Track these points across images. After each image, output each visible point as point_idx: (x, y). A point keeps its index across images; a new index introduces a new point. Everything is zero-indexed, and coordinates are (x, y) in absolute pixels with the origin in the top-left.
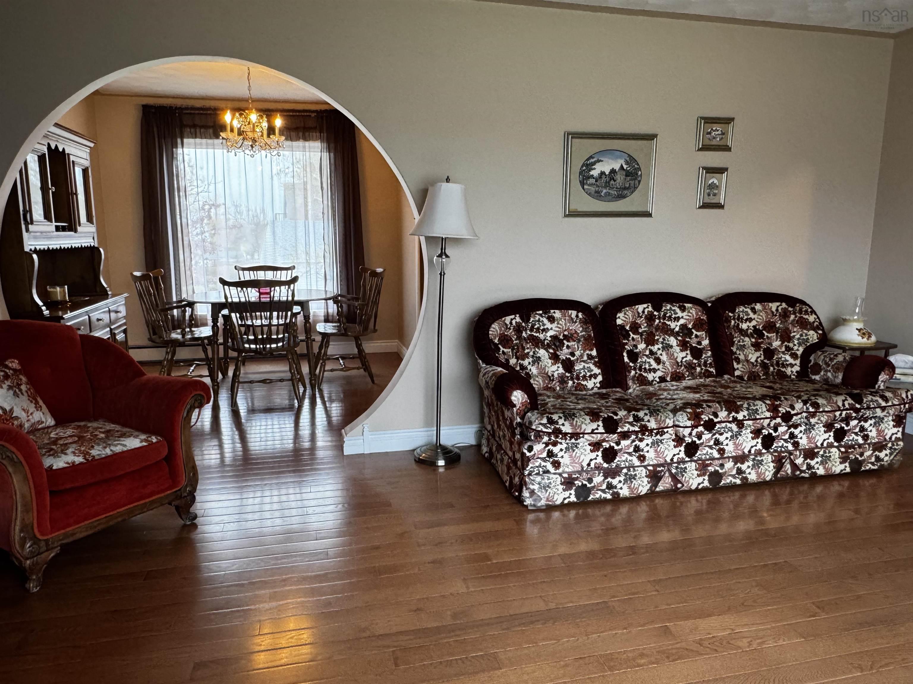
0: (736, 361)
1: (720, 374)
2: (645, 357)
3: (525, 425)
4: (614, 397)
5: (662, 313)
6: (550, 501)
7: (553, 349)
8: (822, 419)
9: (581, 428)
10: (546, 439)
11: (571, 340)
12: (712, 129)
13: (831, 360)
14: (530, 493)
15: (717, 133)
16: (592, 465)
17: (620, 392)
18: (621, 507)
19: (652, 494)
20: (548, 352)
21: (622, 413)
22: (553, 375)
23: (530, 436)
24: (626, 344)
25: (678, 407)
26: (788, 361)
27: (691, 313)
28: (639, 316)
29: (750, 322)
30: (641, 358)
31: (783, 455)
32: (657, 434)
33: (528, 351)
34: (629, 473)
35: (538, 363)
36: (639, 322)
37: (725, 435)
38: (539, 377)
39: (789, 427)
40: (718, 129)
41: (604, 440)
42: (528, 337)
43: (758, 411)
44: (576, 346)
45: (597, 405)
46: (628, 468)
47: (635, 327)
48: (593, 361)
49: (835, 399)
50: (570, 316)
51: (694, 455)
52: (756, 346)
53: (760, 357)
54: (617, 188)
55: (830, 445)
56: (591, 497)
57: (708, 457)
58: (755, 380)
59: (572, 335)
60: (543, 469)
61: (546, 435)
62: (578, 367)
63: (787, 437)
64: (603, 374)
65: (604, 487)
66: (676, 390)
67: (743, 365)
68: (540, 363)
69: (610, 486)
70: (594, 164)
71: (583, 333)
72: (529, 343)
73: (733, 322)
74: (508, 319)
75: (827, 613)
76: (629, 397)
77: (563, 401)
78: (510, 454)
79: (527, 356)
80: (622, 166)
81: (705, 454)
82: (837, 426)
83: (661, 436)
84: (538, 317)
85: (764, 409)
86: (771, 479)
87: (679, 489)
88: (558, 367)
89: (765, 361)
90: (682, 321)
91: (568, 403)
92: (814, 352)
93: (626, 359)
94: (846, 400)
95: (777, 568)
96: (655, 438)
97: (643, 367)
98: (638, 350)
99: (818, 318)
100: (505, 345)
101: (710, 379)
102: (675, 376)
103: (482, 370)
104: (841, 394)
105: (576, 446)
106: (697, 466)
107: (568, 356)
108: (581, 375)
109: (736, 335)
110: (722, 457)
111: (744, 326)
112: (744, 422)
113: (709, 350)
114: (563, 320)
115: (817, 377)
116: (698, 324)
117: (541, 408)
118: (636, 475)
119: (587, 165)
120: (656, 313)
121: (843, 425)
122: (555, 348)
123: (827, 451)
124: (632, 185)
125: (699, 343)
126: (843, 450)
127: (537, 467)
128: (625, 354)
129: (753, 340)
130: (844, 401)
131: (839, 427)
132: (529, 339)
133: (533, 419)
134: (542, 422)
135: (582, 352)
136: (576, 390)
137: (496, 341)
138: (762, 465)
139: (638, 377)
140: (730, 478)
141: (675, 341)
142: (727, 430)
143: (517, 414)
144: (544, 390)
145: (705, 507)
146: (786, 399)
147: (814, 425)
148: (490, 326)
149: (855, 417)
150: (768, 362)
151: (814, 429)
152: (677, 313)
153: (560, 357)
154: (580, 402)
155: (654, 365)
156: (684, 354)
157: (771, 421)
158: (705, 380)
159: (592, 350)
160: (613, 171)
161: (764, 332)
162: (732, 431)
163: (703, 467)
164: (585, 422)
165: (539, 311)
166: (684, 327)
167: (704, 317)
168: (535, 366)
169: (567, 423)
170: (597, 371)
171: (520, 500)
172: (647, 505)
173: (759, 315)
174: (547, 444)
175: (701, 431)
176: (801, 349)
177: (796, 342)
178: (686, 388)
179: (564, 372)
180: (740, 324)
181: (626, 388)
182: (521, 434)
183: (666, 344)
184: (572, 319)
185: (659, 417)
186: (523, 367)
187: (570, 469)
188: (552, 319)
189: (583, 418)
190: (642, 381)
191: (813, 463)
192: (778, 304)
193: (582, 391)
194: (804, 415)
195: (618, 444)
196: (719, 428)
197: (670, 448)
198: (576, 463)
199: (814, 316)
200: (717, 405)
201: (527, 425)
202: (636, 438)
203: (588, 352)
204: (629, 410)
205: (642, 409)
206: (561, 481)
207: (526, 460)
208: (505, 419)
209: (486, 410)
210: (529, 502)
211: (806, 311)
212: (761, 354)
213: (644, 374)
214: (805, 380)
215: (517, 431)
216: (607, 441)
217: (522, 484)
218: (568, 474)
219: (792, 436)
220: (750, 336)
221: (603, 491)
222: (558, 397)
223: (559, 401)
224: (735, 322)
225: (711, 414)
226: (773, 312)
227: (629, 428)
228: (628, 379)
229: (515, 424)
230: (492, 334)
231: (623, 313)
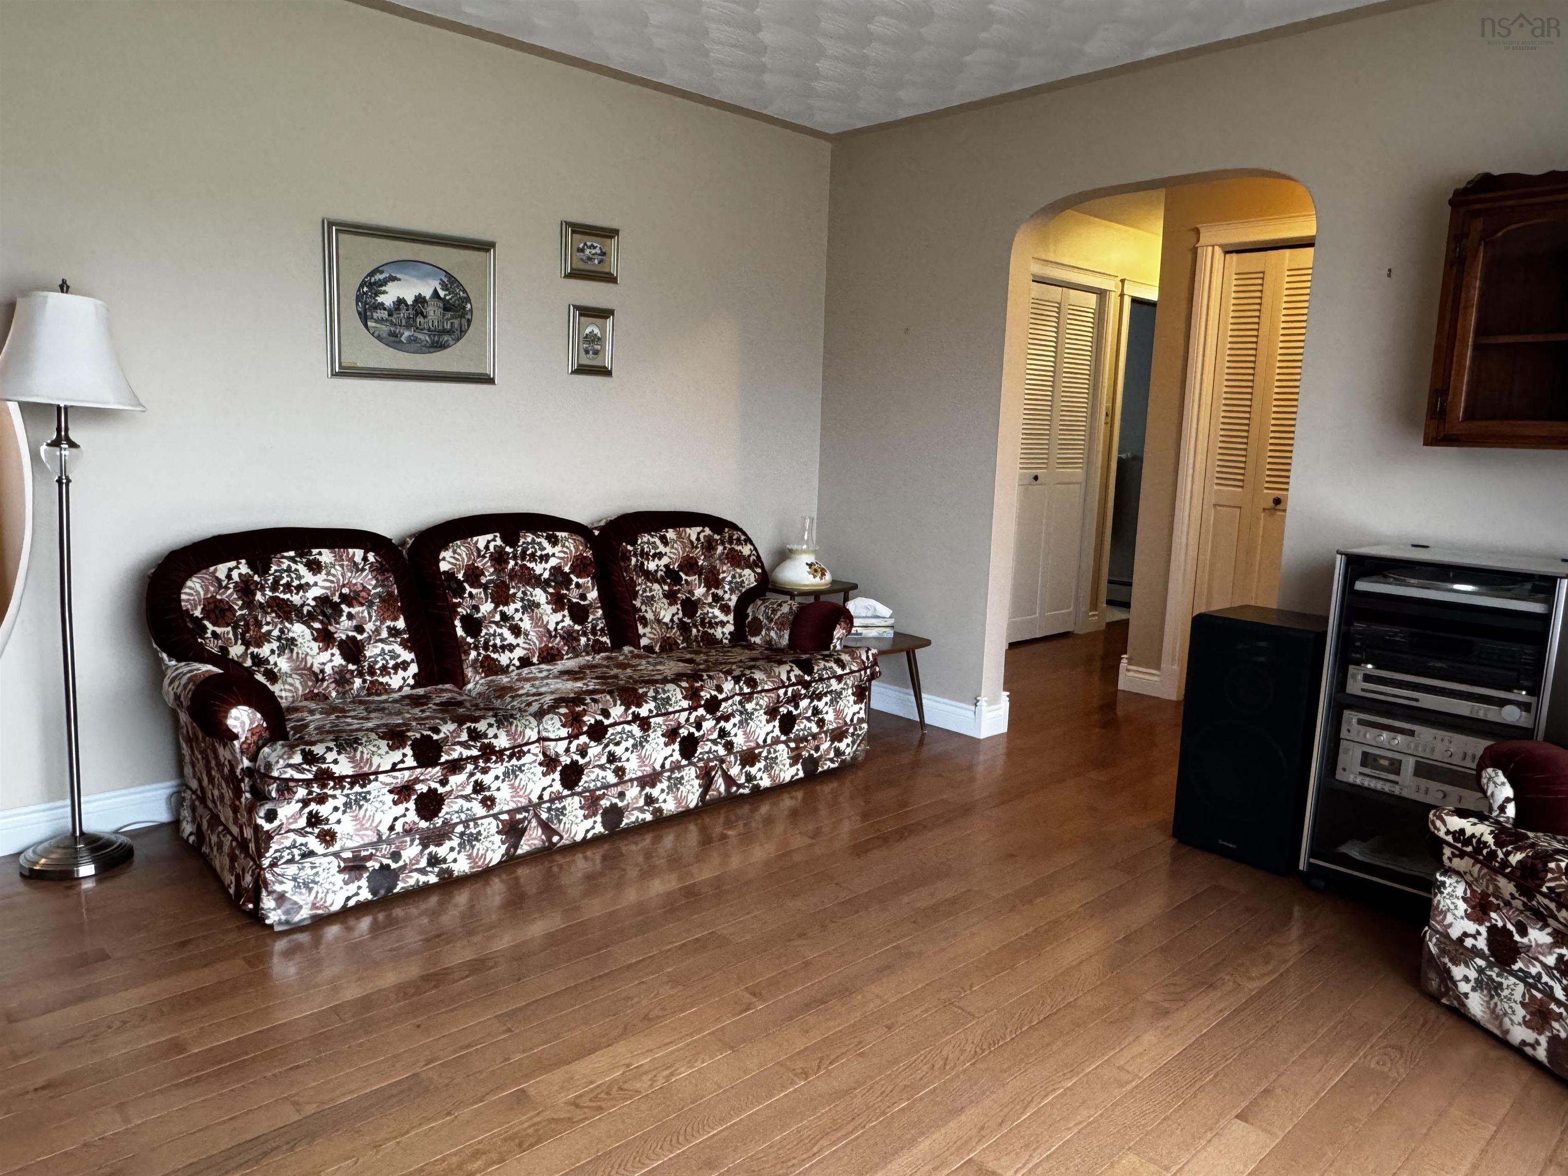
0: (641, 623)
1: (617, 645)
2: (493, 625)
3: (258, 771)
4: (438, 701)
5: (520, 549)
6: (318, 908)
7: (322, 622)
8: (761, 702)
9: (371, 764)
10: (301, 792)
11: (355, 603)
12: (585, 244)
13: (774, 611)
14: (276, 900)
15: (594, 251)
16: (399, 827)
17: (451, 691)
18: (456, 892)
19: (510, 861)
20: (310, 627)
21: (448, 728)
22: (322, 671)
23: (270, 792)
24: (459, 604)
25: (545, 707)
26: (717, 617)
27: (567, 548)
28: (479, 556)
29: (660, 559)
30: (486, 627)
31: (711, 764)
32: (510, 757)
33: (270, 627)
34: (468, 832)
35: (292, 651)
36: (480, 565)
37: (624, 745)
38: (294, 676)
39: (718, 722)
40: (595, 244)
41: (417, 781)
42: (267, 602)
43: (671, 700)
44: (366, 614)
45: (403, 719)
46: (466, 823)
47: (473, 575)
48: (399, 640)
49: (777, 670)
50: (351, 560)
51: (576, 783)
52: (671, 597)
53: (677, 613)
54: (429, 330)
55: (776, 741)
56: (400, 886)
57: (599, 784)
58: (671, 650)
59: (357, 593)
60: (300, 849)
61: (301, 786)
62: (371, 651)
63: (715, 735)
64: (419, 661)
65: (423, 863)
66: (547, 677)
67: (652, 628)
68: (296, 650)
69: (434, 861)
70: (384, 282)
71: (378, 590)
72: (269, 613)
73: (634, 560)
74: (221, 570)
75: (765, 1001)
76: (465, 697)
77: (338, 717)
78: (235, 830)
79: (267, 637)
80: (436, 291)
81: (594, 781)
82: (783, 710)
83: (519, 759)
84: (286, 564)
85: (680, 696)
86: (697, 804)
87: (555, 844)
88: (333, 655)
89: (685, 620)
90: (553, 562)
91: (349, 720)
92: (752, 601)
93: (460, 632)
94: (792, 670)
95: (700, 945)
96: (508, 765)
97: (491, 643)
98: (480, 615)
99: (755, 549)
100: (217, 618)
101: (602, 654)
102: (545, 654)
103: (169, 672)
104: (785, 663)
105: (365, 798)
106: (583, 802)
107: (351, 634)
108: (377, 667)
109: (640, 581)
110: (622, 782)
111: (651, 566)
112: (651, 720)
113: (598, 608)
114: (337, 567)
115: (757, 640)
116: (580, 567)
117: (294, 735)
118: (479, 833)
119: (371, 285)
120: (508, 549)
121: (791, 709)
122: (325, 620)
123: (772, 750)
124: (456, 325)
125: (583, 597)
126: (792, 745)
127: (289, 848)
128: (457, 623)
129: (666, 588)
130: (789, 672)
131: (785, 711)
132: (269, 606)
133: (272, 759)
134: (292, 761)
135: (378, 623)
136: (369, 695)
137: (198, 613)
138: (682, 784)
139: (482, 662)
140: (636, 813)
141: (544, 595)
142: (625, 736)
143: (242, 752)
144: (306, 699)
145: (599, 867)
146: (710, 677)
147: (752, 713)
148: (182, 584)
149: (805, 695)
150: (689, 621)
151: (752, 719)
152: (544, 549)
153: (336, 636)
154: (373, 715)
155: (510, 638)
156: (558, 616)
157: (690, 714)
158: (594, 658)
159: (395, 619)
160: (419, 299)
161: (681, 573)
162: (633, 736)
163: (591, 804)
164: (379, 752)
165: (287, 551)
166: (556, 570)
167: (589, 554)
168: (286, 656)
169: (342, 758)
170: (407, 656)
171: (257, 917)
172: (502, 881)
173: (672, 547)
174: (305, 803)
175: (585, 743)
176: (734, 598)
177: (727, 587)
178: (563, 673)
179: (344, 663)
180: (646, 563)
181: (461, 681)
182: (254, 790)
183: (529, 600)
184: (356, 564)
185: (513, 728)
186: (258, 661)
187: (356, 842)
188: (315, 567)
189: (374, 746)
190: (490, 667)
191: (753, 771)
192: (699, 529)
193: (379, 695)
194: (738, 698)
195: (443, 783)
196: (612, 734)
197: (536, 779)
198: (367, 829)
199: (749, 546)
200: (608, 697)
201: (262, 770)
202: (474, 769)
203: (388, 623)
204: (460, 721)
205: (484, 717)
206: (339, 866)
207: (264, 839)
208: (220, 765)
209: (186, 751)
210: (277, 918)
211: (738, 539)
212: (678, 609)
213: (493, 655)
214: (741, 646)
215: (245, 785)
216: (423, 781)
217: (260, 884)
218: (353, 852)
219: (723, 733)
220: (661, 581)
221: (422, 871)
222: (333, 709)
223: (333, 717)
224: (637, 560)
225: (599, 712)
226: (692, 542)
227: (461, 753)
228: (465, 666)
229: (238, 772)
230: (188, 600)
231: (451, 550)
